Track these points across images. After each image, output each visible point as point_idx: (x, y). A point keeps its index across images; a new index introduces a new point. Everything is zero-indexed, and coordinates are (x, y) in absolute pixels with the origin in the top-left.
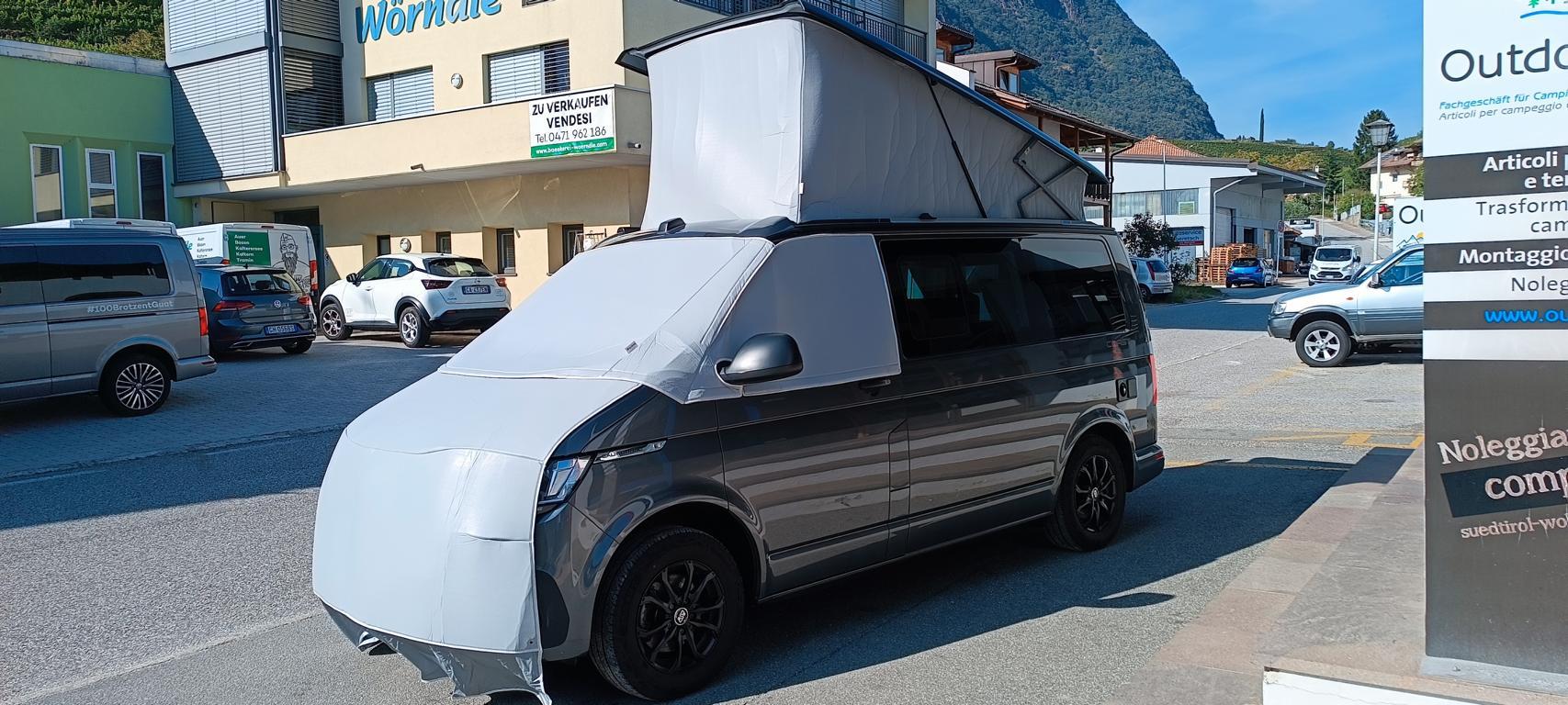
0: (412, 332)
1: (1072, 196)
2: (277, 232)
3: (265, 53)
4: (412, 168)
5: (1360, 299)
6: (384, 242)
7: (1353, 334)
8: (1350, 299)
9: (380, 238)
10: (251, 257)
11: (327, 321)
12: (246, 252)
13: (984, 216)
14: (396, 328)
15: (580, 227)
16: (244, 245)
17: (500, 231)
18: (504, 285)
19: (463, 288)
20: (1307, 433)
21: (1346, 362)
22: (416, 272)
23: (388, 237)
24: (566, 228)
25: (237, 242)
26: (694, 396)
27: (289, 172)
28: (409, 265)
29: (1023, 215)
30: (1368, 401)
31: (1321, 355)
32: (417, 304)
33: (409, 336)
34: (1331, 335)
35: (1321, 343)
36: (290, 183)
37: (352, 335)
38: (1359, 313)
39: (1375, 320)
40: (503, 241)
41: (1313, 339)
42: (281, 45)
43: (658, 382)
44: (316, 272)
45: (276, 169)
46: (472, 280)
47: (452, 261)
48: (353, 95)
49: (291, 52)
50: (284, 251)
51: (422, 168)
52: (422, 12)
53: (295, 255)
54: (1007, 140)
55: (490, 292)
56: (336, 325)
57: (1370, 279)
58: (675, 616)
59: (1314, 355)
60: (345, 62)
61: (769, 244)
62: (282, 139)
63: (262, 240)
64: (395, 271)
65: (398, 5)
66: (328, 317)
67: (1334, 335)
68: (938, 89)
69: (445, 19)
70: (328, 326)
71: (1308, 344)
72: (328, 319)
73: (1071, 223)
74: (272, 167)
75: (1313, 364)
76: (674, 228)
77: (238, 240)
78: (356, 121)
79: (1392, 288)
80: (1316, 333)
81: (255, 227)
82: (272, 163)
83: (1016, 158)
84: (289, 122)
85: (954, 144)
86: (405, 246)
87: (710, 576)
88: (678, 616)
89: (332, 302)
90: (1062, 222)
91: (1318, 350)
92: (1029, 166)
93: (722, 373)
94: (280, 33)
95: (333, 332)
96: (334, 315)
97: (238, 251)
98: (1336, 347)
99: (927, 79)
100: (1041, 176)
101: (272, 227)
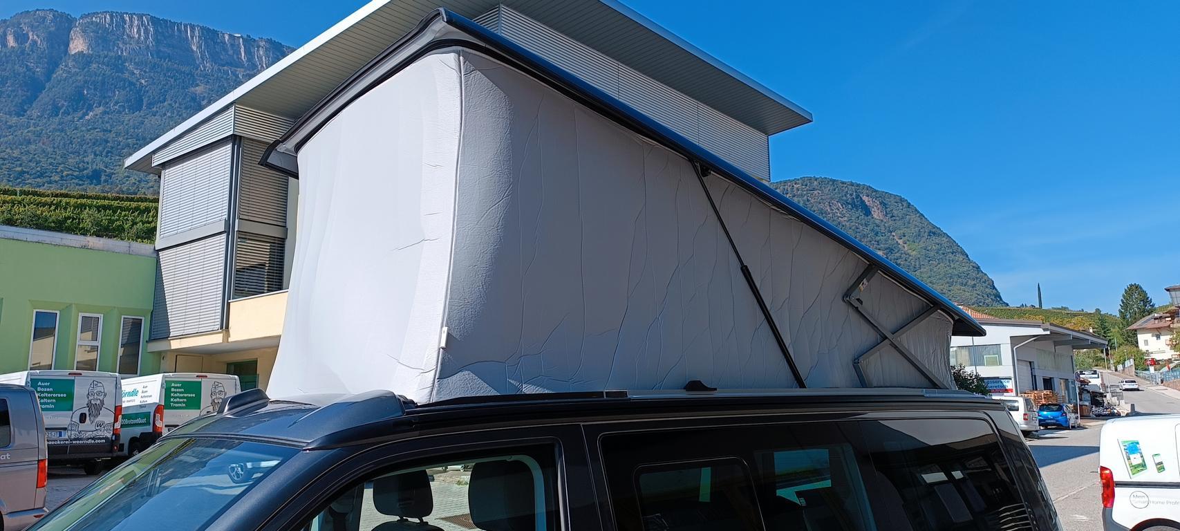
1: (935, 352)
3: (224, 236)
10: (184, 403)
12: (180, 398)
13: (801, 384)
16: (178, 392)
25: (173, 390)
27: (231, 331)
29: (863, 383)
36: (230, 340)
42: (236, 229)
45: (222, 328)
49: (244, 235)
50: (214, 397)
60: (287, 242)
62: (229, 304)
63: (195, 388)
73: (936, 394)
74: (219, 326)
77: (175, 387)
81: (191, 376)
82: (219, 323)
83: (847, 295)
84: (236, 290)
85: (745, 271)
92: (867, 307)
94: (237, 221)
97: (172, 397)
99: (695, 167)
100: (887, 321)
101: (206, 377)
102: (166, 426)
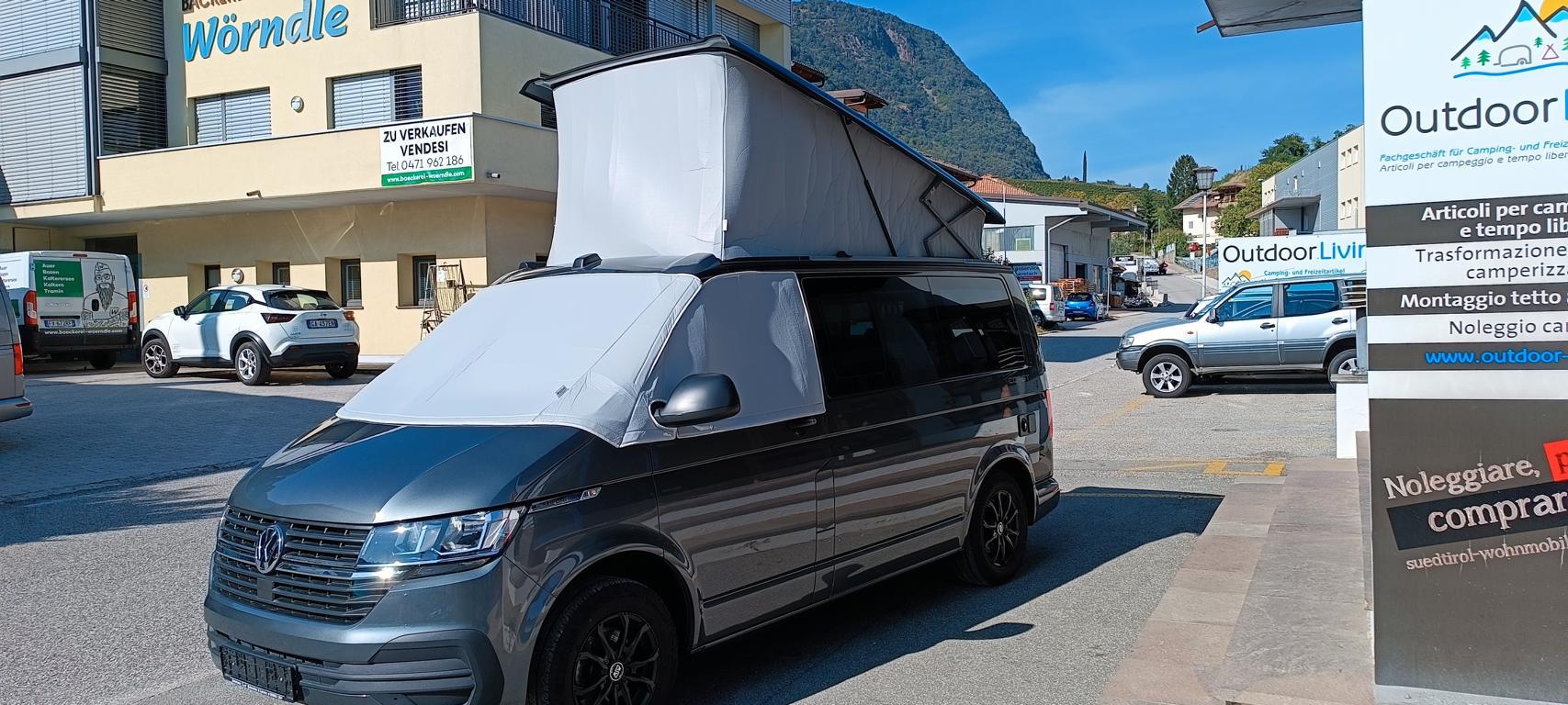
0: (250, 369)
1: (973, 234)
2: (91, 262)
3: (80, 69)
4: (248, 194)
5: (1200, 333)
6: (212, 272)
7: (1193, 367)
8: (1191, 333)
9: (208, 269)
10: (61, 288)
11: (150, 358)
12: (55, 282)
13: (894, 255)
14: (232, 364)
15: (433, 259)
16: (53, 275)
17: (344, 262)
18: (353, 319)
19: (308, 321)
20: (1168, 463)
21: (1187, 393)
22: (254, 304)
23: (218, 268)
24: (416, 259)
25: (44, 272)
26: (629, 439)
27: (104, 197)
28: (247, 298)
29: (929, 254)
30: (1216, 430)
31: (1165, 387)
32: (257, 339)
33: (246, 373)
34: (1174, 367)
35: (1165, 375)
36: (105, 209)
37: (179, 372)
38: (1199, 346)
39: (1214, 353)
40: (348, 274)
41: (1158, 371)
42: (97, 60)
43: (593, 425)
44: (135, 304)
45: (90, 193)
46: (318, 314)
47: (293, 294)
48: (177, 117)
49: (107, 68)
50: (99, 282)
51: (259, 195)
52: (259, 30)
53: (112, 285)
54: (914, 181)
55: (337, 326)
56: (160, 362)
57: (1208, 314)
58: (611, 672)
59: (1159, 387)
60: (169, 80)
61: (698, 280)
62: (97, 162)
63: (75, 269)
64: (229, 304)
65: (231, 23)
66: (151, 353)
67: (1176, 367)
68: (853, 128)
69: (284, 38)
70: (151, 362)
71: (1153, 376)
72: (151, 355)
73: (972, 262)
74: (85, 191)
75: (1158, 395)
76: (589, 264)
77: (47, 269)
78: (181, 144)
79: (1225, 323)
80: (1161, 366)
81: (66, 255)
82: (86, 186)
83: (923, 197)
84: (105, 142)
85: (866, 183)
86: (237, 277)
87: (645, 628)
88: (614, 671)
89: (155, 337)
90: (965, 261)
91: (1162, 382)
92: (934, 206)
93: (657, 415)
94: (97, 49)
95: (158, 369)
96: (158, 350)
97: (46, 281)
98: (1179, 379)
99: (841, 117)
100: (945, 214)
101: (86, 256)
102: (42, 317)
